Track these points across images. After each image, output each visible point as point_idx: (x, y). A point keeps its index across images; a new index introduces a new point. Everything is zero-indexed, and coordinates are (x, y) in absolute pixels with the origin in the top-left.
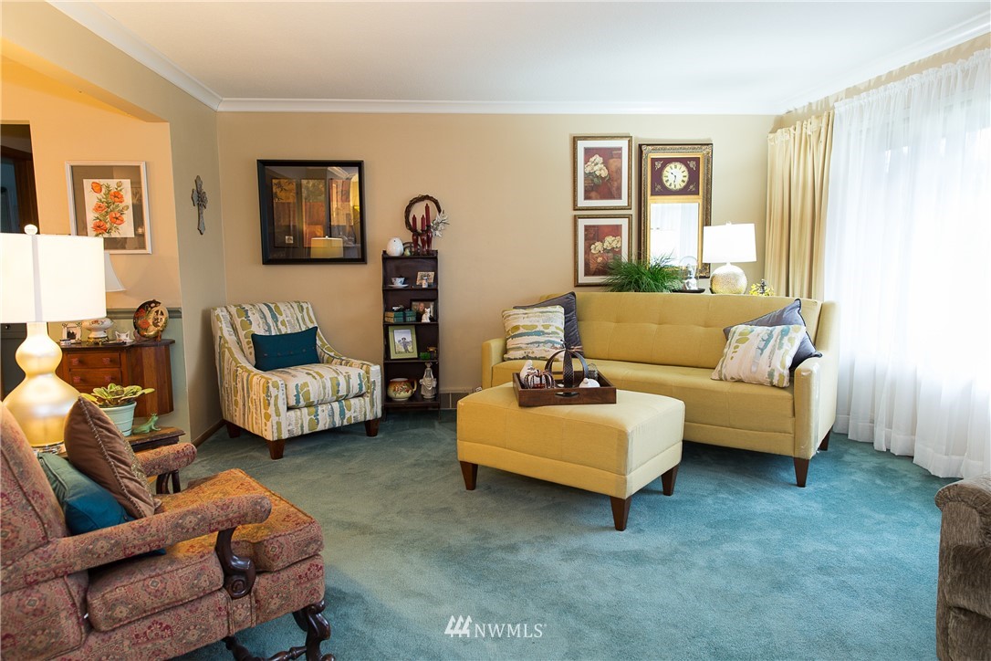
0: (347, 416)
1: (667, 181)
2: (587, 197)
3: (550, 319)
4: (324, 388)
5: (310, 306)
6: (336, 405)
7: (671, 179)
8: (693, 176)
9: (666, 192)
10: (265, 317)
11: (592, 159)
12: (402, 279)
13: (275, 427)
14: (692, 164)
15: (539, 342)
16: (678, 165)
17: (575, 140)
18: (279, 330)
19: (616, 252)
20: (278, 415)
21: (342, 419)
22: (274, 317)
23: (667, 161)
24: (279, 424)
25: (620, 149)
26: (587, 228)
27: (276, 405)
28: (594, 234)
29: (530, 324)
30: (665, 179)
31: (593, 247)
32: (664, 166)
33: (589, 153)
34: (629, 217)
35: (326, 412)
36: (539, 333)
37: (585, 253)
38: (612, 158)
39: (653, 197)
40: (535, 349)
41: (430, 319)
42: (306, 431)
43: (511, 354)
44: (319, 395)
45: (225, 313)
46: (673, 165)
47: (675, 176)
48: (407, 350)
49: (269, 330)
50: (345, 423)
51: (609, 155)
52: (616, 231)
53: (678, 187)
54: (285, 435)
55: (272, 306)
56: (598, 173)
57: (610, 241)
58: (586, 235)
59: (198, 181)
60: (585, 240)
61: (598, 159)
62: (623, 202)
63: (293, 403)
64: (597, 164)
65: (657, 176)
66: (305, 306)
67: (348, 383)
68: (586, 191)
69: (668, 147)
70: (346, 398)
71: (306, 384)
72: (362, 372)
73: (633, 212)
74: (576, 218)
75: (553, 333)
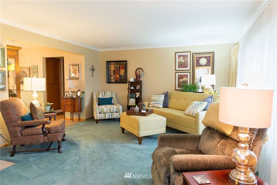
0: (113, 116)
1: (201, 63)
2: (179, 68)
3: (160, 98)
4: (107, 110)
5: (114, 92)
6: (110, 114)
7: (202, 62)
8: (209, 61)
9: (201, 66)
10: (103, 94)
11: (180, 58)
12: (133, 87)
13: (96, 117)
14: (208, 58)
15: (156, 103)
16: (204, 58)
17: (176, 53)
18: (105, 97)
19: (186, 82)
20: (97, 114)
21: (112, 117)
22: (105, 94)
23: (201, 58)
24: (97, 116)
25: (188, 55)
26: (179, 75)
27: (96, 112)
28: (180, 77)
29: (155, 98)
30: (200, 62)
31: (180, 80)
32: (200, 59)
33: (179, 56)
34: (190, 72)
35: (108, 115)
36: (156, 101)
37: (178, 82)
38: (186, 57)
39: (197, 67)
40: (155, 105)
41: (138, 96)
42: (103, 118)
43: (150, 106)
44: (106, 111)
45: (95, 93)
46: (202, 58)
47: (203, 61)
48: (133, 103)
49: (103, 97)
50: (112, 118)
51: (184, 57)
52: (186, 76)
53: (204, 64)
54: (98, 119)
55: (105, 92)
56: (182, 61)
57: (185, 79)
58: (178, 77)
59: (93, 66)
60: (178, 78)
61: (182, 58)
62: (189, 69)
63: (100, 112)
64: (181, 59)
65: (198, 61)
66: (113, 92)
67: (113, 109)
68: (178, 66)
69: (200, 54)
70: (113, 112)
71: (103, 108)
72: (117, 107)
73: (191, 71)
74: (176, 73)
75: (160, 101)
